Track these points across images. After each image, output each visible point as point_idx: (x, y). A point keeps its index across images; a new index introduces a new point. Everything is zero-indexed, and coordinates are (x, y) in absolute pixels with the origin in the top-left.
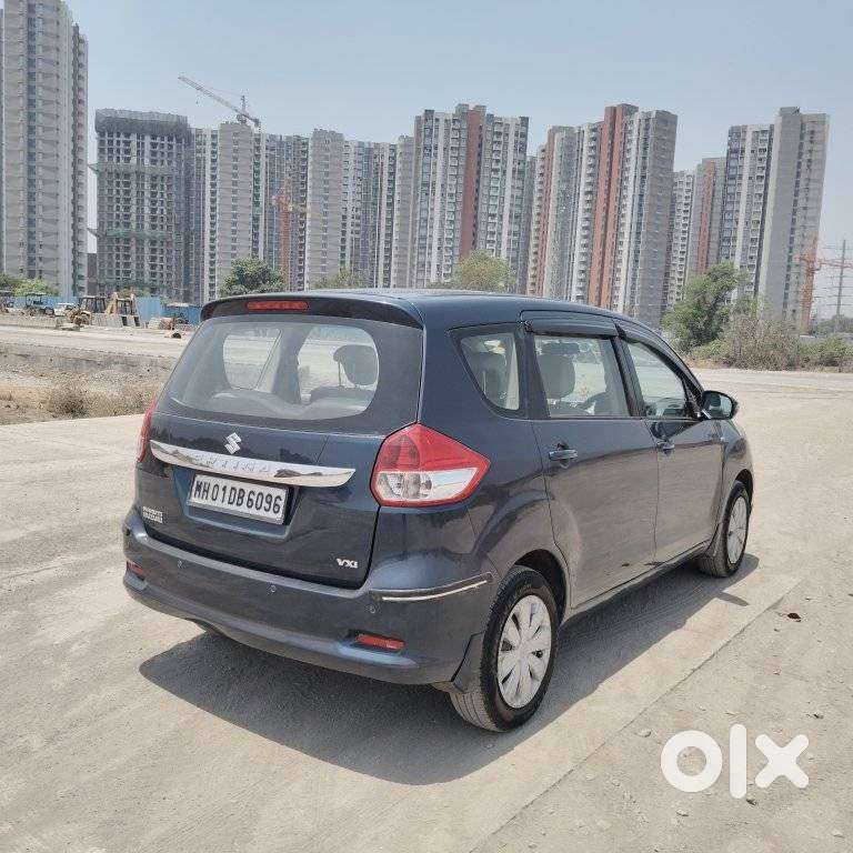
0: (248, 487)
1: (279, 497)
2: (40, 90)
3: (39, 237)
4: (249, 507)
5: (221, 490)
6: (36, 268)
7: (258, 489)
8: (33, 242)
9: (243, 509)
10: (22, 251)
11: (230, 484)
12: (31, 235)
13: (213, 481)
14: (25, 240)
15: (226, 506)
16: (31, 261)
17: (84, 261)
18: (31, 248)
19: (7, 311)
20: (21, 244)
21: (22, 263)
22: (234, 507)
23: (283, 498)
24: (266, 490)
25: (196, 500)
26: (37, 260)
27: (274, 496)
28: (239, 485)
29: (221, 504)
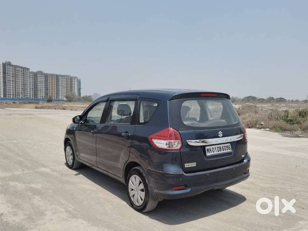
0: (221, 146)
1: (229, 146)
4: (223, 151)
5: (214, 149)
7: (224, 145)
9: (222, 152)
11: (216, 146)
13: (211, 147)
15: (217, 153)
22: (220, 152)
23: (230, 145)
24: (226, 145)
25: (208, 154)
27: (228, 146)
28: (219, 146)
29: (216, 153)
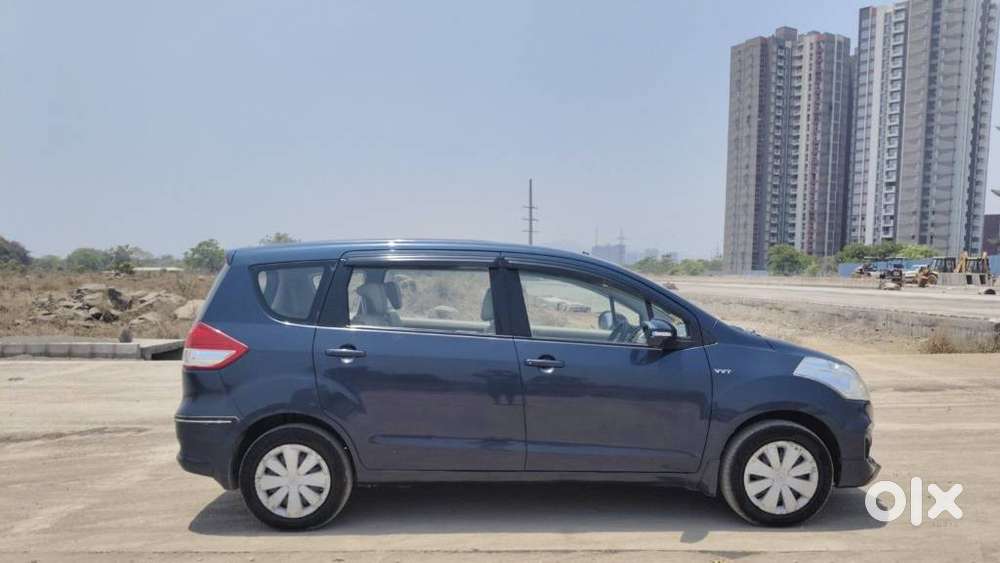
2: (942, 65)
3: (933, 204)
6: (928, 234)
8: (925, 210)
10: (916, 219)
12: (925, 203)
14: (919, 209)
16: (923, 228)
17: (980, 223)
18: (924, 216)
19: (869, 275)
20: (914, 213)
21: (914, 231)
26: (929, 227)
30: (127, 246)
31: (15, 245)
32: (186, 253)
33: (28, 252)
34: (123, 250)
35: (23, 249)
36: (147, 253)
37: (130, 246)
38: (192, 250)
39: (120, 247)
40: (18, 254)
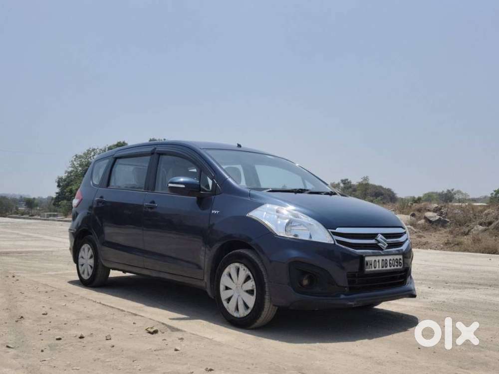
30: (453, 190)
31: (389, 190)
32: (492, 194)
33: (396, 194)
34: (450, 192)
35: (393, 193)
36: (465, 194)
37: (454, 190)
38: (495, 191)
39: (448, 191)
40: (389, 196)
